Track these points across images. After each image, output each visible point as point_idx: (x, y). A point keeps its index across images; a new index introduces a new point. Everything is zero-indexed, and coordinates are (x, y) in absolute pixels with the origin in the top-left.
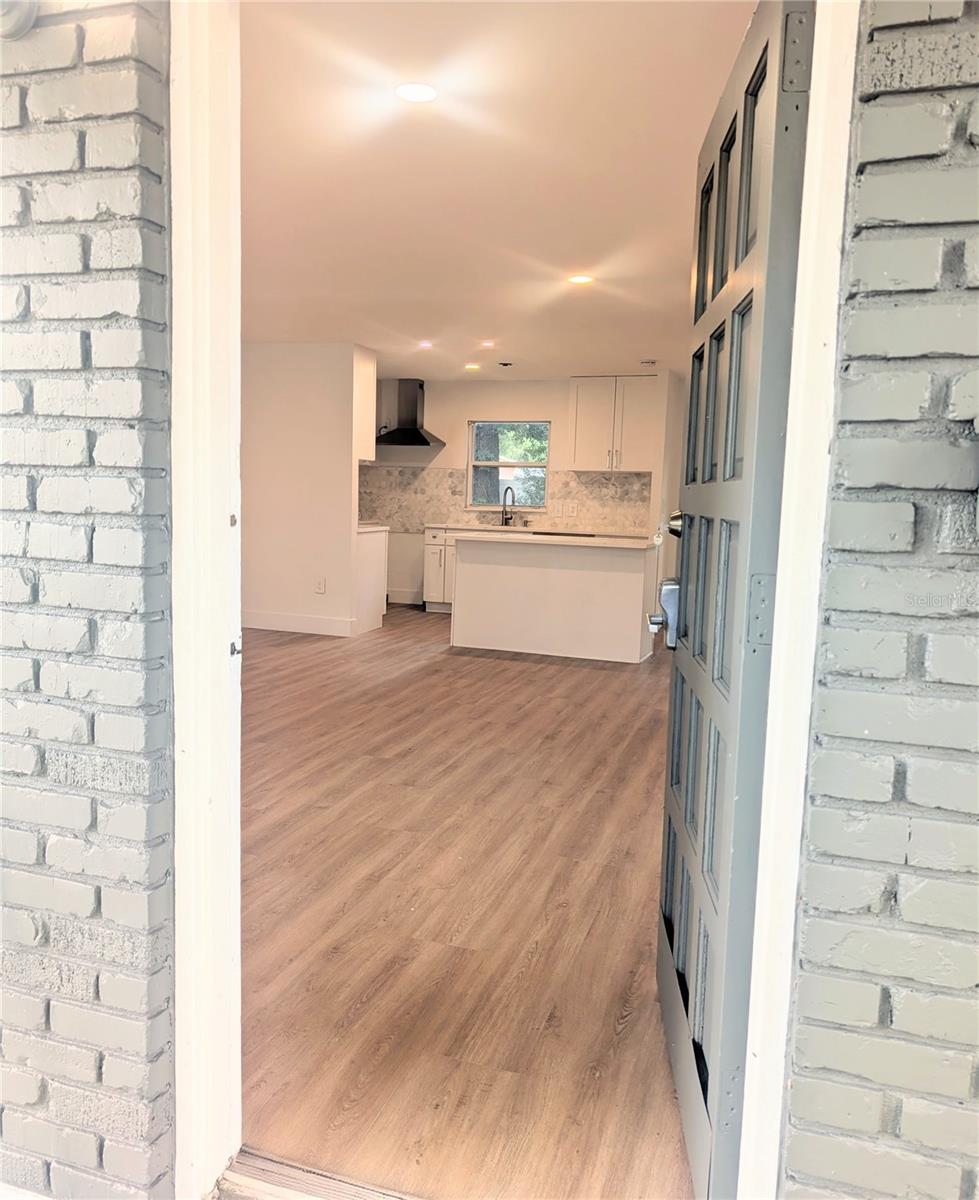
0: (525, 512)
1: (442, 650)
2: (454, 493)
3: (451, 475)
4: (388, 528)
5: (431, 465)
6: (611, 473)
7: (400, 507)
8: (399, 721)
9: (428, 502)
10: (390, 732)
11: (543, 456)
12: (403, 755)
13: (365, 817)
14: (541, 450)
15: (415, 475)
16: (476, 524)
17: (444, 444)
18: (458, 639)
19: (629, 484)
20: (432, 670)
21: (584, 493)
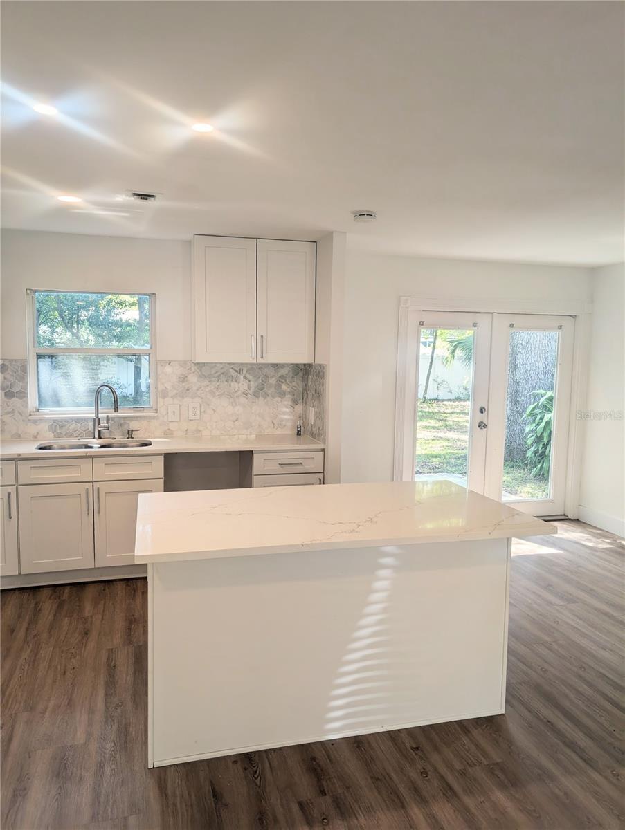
2: (9, 395)
3: (3, 366)
16: (48, 439)
21: (208, 389)
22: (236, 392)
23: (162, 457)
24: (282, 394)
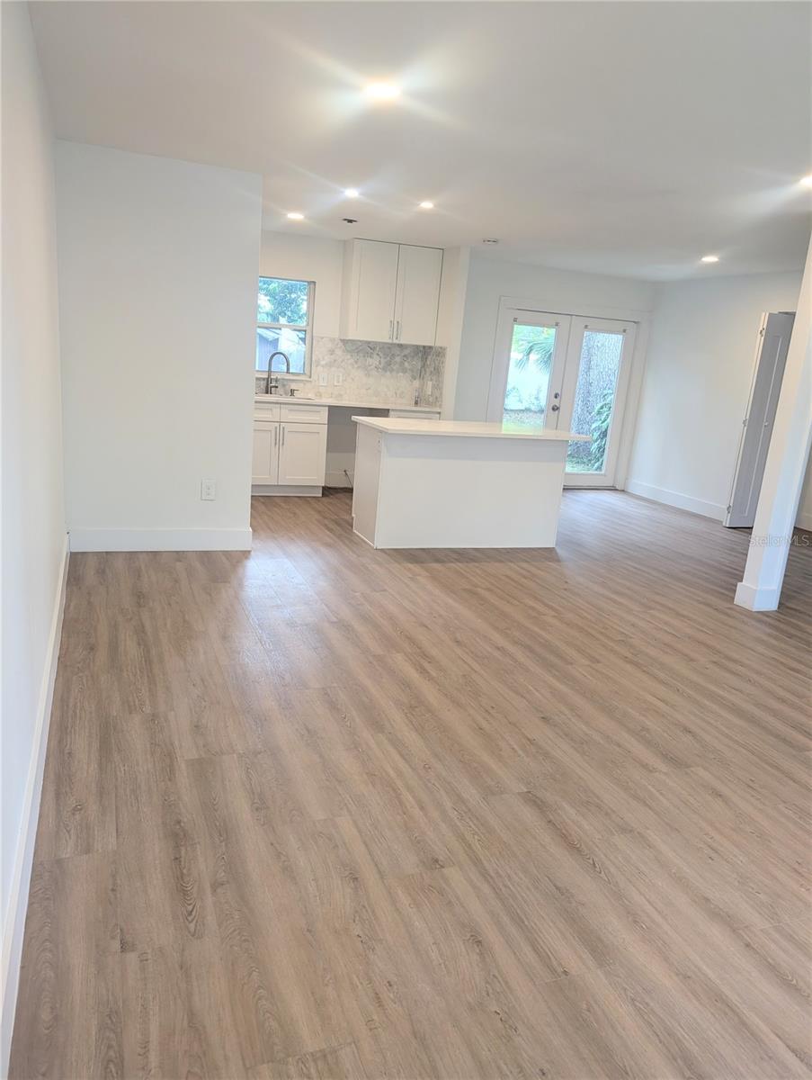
19: (392, 356)
21: (349, 362)
22: (370, 366)
23: (327, 408)
24: (404, 371)
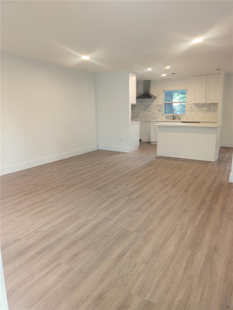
0: (179, 116)
1: (154, 157)
2: (159, 111)
3: (158, 106)
4: (140, 122)
5: (153, 104)
6: (205, 104)
7: (144, 116)
8: (139, 183)
9: (152, 114)
10: (136, 187)
11: (185, 99)
12: (138, 197)
13: (122, 225)
14: (184, 97)
15: (148, 107)
16: (165, 120)
17: (156, 98)
18: (159, 153)
19: (211, 107)
20: (150, 164)
21: (197, 110)
22: (203, 110)
